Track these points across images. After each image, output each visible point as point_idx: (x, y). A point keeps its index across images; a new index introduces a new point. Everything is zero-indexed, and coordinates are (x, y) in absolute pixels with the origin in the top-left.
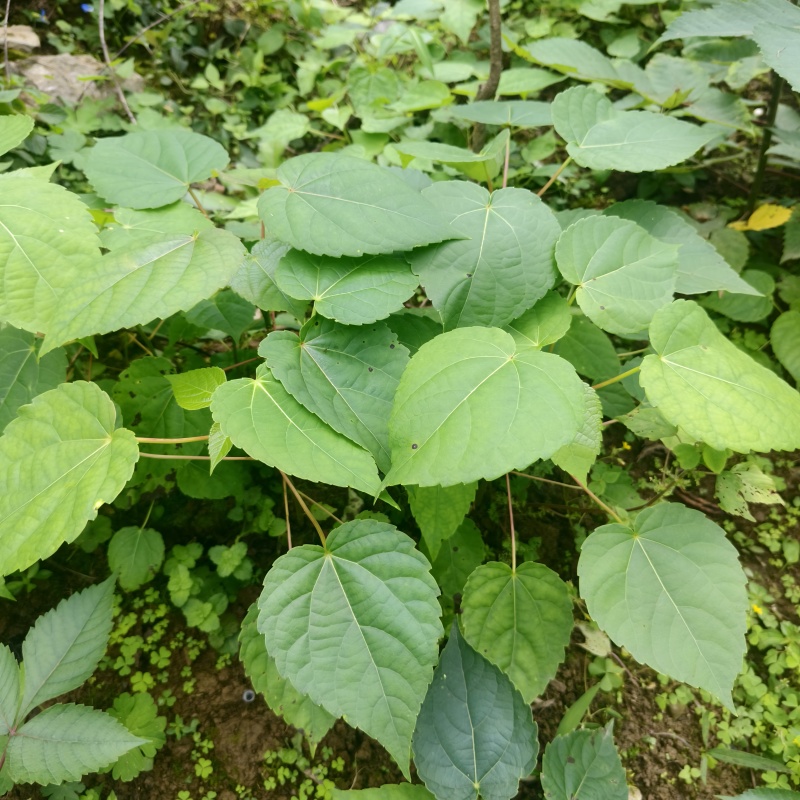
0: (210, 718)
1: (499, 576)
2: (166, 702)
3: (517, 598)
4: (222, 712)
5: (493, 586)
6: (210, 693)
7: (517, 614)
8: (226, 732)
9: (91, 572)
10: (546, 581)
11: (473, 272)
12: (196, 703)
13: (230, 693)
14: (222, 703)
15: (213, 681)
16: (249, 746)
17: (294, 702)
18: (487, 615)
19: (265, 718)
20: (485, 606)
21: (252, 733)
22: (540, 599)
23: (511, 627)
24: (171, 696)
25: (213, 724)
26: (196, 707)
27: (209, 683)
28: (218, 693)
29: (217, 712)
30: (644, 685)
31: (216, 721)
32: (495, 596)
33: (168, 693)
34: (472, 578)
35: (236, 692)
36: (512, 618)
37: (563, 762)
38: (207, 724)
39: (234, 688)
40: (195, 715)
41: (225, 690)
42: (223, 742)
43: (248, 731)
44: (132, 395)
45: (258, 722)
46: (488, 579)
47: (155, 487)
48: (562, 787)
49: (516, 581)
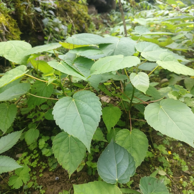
0: (45, 185)
1: (126, 133)
2: (34, 179)
3: (132, 139)
4: (49, 184)
5: (125, 136)
6: (47, 177)
7: (132, 143)
8: (49, 188)
9: (22, 148)
10: (140, 134)
11: (115, 49)
12: (42, 180)
13: (52, 178)
14: (50, 181)
15: (48, 175)
16: (55, 193)
17: (66, 162)
18: (123, 143)
19: (61, 185)
20: (122, 141)
21: (57, 189)
22: (138, 139)
23: (130, 147)
24: (35, 177)
25: (46, 187)
26: (42, 181)
27: (46, 175)
28: (49, 178)
29: (48, 183)
30: (178, 188)
31: (47, 186)
32: (125, 138)
33: (35, 176)
34: (118, 133)
35: (54, 178)
36: (131, 144)
37: (147, 184)
38: (44, 187)
39: (54, 177)
40: (41, 184)
41: (51, 178)
42: (48, 191)
43: (56, 188)
44: (35, 88)
45: (59, 186)
46: (123, 134)
47: (40, 120)
48: (147, 190)
49: (131, 134)
